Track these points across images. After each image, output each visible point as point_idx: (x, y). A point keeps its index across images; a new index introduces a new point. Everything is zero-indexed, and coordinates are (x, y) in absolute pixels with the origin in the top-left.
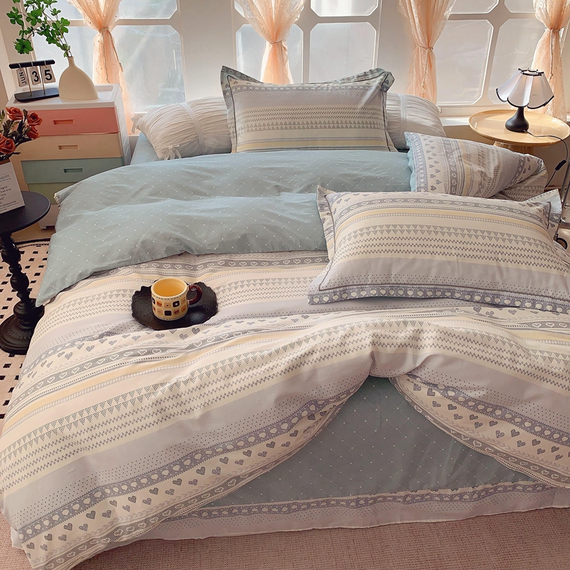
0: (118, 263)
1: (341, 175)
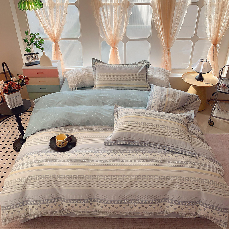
0: (49, 127)
1: (125, 100)
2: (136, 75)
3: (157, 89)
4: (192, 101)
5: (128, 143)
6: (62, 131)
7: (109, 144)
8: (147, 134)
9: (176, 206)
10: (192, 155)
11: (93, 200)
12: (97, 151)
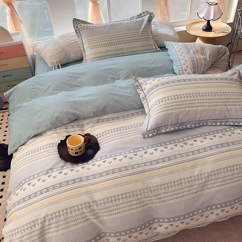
0: (46, 129)
1: (141, 68)
3: (179, 46)
5: (177, 128)
6: (69, 130)
7: (150, 135)
8: (203, 109)
11: (152, 222)
12: (136, 149)
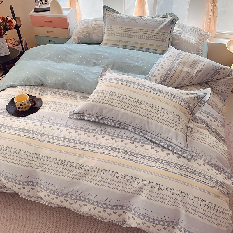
2: (155, 32)
4: (221, 76)
5: (97, 120)
6: (32, 91)
8: (124, 112)
9: (140, 221)
10: (182, 153)
11: (35, 184)
